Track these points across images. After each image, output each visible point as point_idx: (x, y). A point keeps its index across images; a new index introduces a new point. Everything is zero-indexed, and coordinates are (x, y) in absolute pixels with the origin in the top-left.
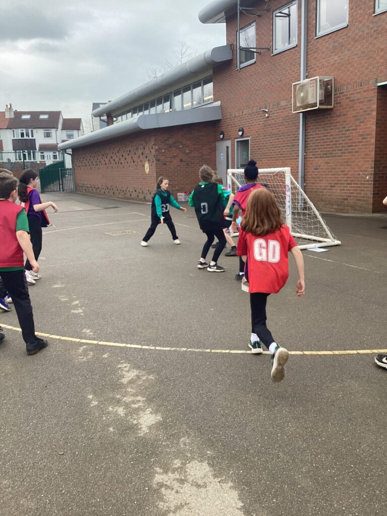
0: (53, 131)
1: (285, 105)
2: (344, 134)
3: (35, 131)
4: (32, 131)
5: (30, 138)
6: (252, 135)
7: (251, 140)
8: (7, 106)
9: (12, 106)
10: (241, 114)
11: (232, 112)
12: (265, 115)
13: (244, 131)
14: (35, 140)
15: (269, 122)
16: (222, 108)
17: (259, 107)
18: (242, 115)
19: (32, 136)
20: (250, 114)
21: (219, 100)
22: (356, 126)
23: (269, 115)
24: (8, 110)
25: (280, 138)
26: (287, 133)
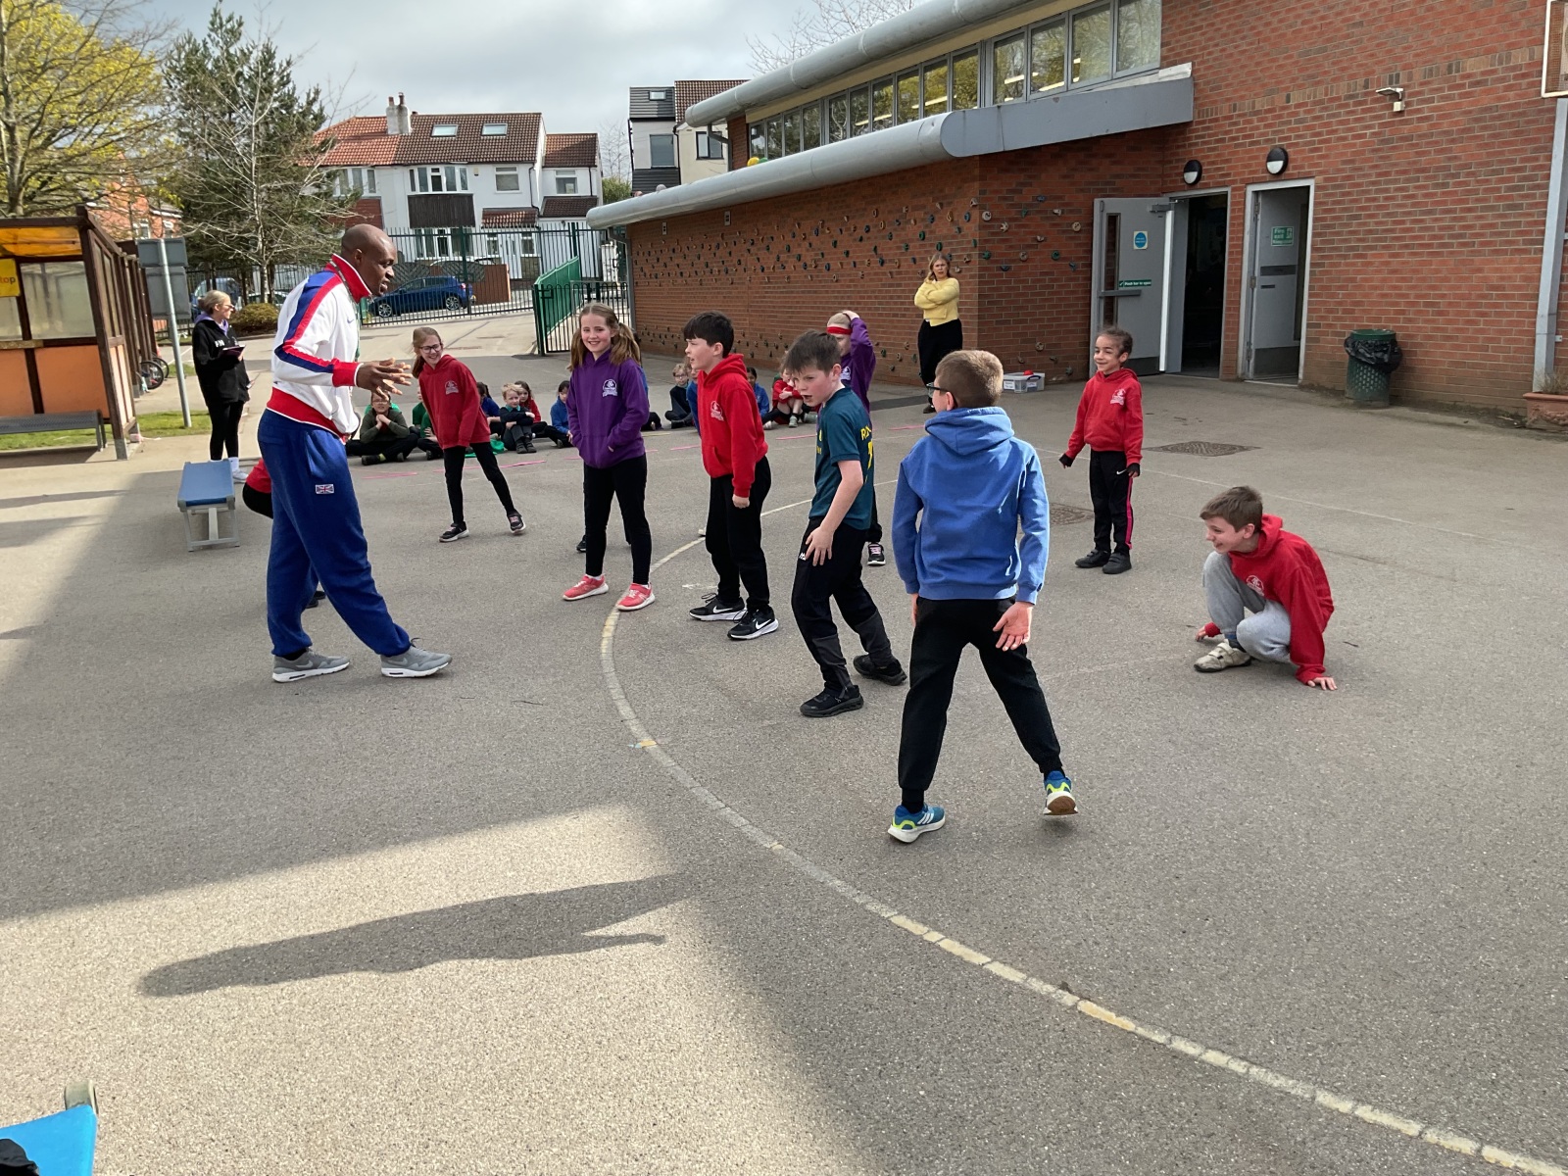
0: (522, 171)
1: (1483, 73)
3: (470, 170)
4: (464, 172)
5: (459, 191)
6: (1321, 173)
7: (1318, 188)
8: (391, 99)
9: (405, 99)
10: (1280, 100)
11: (1242, 97)
12: (1392, 106)
13: (1291, 156)
14: (470, 197)
15: (1406, 129)
16: (1195, 85)
17: (1361, 81)
18: (1284, 108)
19: (465, 187)
20: (1321, 102)
21: (1183, 61)
23: (1408, 104)
24: (396, 111)
25: (1451, 181)
26: (1487, 164)
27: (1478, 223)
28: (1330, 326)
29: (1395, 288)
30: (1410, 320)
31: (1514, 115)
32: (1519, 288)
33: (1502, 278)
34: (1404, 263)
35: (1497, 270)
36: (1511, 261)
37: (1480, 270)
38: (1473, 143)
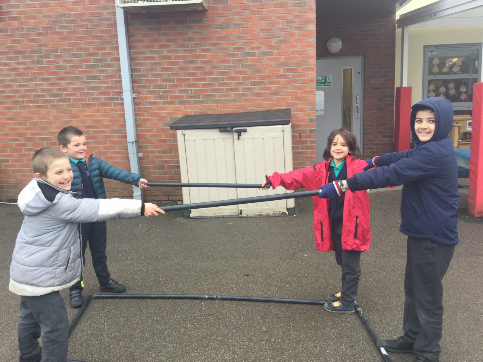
2: (240, 61)
22: (270, 47)
25: (45, 60)
26: (69, 50)
27: (70, 87)
29: (14, 129)
31: (82, 20)
32: (108, 126)
33: (96, 121)
34: (18, 113)
35: (90, 116)
36: (98, 111)
37: (78, 116)
38: (56, 37)
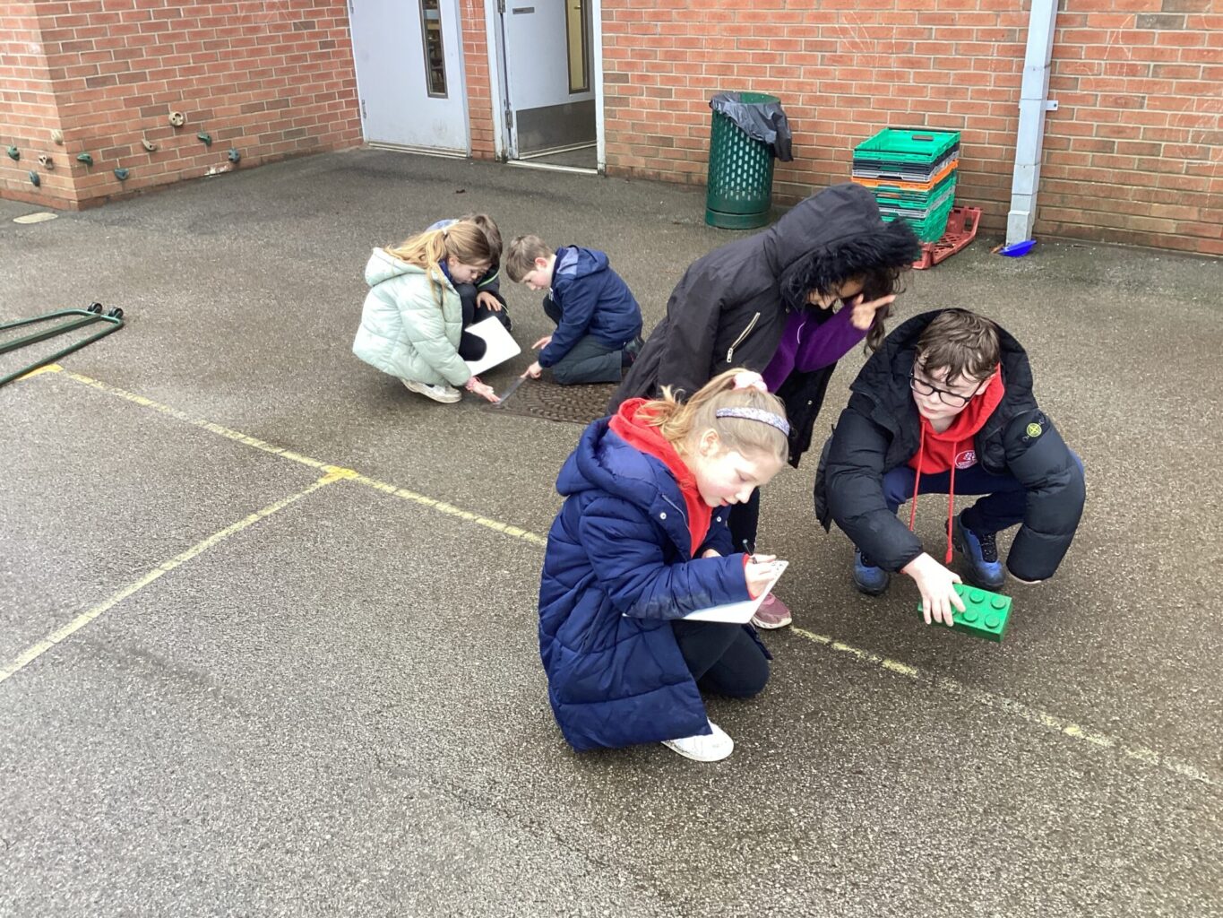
28: (643, 78)
30: (783, 72)
